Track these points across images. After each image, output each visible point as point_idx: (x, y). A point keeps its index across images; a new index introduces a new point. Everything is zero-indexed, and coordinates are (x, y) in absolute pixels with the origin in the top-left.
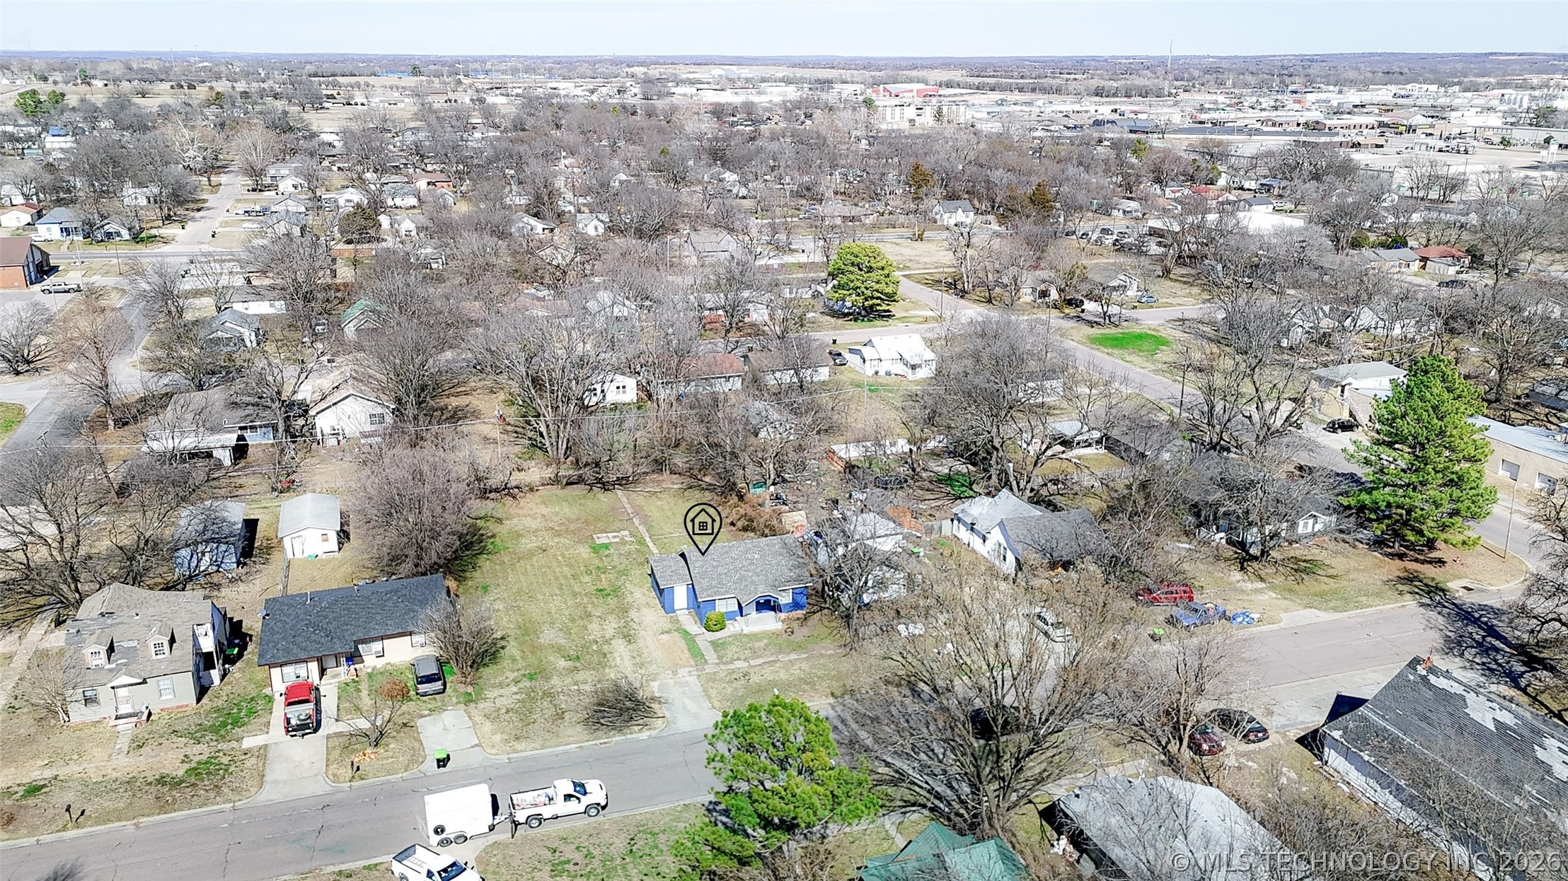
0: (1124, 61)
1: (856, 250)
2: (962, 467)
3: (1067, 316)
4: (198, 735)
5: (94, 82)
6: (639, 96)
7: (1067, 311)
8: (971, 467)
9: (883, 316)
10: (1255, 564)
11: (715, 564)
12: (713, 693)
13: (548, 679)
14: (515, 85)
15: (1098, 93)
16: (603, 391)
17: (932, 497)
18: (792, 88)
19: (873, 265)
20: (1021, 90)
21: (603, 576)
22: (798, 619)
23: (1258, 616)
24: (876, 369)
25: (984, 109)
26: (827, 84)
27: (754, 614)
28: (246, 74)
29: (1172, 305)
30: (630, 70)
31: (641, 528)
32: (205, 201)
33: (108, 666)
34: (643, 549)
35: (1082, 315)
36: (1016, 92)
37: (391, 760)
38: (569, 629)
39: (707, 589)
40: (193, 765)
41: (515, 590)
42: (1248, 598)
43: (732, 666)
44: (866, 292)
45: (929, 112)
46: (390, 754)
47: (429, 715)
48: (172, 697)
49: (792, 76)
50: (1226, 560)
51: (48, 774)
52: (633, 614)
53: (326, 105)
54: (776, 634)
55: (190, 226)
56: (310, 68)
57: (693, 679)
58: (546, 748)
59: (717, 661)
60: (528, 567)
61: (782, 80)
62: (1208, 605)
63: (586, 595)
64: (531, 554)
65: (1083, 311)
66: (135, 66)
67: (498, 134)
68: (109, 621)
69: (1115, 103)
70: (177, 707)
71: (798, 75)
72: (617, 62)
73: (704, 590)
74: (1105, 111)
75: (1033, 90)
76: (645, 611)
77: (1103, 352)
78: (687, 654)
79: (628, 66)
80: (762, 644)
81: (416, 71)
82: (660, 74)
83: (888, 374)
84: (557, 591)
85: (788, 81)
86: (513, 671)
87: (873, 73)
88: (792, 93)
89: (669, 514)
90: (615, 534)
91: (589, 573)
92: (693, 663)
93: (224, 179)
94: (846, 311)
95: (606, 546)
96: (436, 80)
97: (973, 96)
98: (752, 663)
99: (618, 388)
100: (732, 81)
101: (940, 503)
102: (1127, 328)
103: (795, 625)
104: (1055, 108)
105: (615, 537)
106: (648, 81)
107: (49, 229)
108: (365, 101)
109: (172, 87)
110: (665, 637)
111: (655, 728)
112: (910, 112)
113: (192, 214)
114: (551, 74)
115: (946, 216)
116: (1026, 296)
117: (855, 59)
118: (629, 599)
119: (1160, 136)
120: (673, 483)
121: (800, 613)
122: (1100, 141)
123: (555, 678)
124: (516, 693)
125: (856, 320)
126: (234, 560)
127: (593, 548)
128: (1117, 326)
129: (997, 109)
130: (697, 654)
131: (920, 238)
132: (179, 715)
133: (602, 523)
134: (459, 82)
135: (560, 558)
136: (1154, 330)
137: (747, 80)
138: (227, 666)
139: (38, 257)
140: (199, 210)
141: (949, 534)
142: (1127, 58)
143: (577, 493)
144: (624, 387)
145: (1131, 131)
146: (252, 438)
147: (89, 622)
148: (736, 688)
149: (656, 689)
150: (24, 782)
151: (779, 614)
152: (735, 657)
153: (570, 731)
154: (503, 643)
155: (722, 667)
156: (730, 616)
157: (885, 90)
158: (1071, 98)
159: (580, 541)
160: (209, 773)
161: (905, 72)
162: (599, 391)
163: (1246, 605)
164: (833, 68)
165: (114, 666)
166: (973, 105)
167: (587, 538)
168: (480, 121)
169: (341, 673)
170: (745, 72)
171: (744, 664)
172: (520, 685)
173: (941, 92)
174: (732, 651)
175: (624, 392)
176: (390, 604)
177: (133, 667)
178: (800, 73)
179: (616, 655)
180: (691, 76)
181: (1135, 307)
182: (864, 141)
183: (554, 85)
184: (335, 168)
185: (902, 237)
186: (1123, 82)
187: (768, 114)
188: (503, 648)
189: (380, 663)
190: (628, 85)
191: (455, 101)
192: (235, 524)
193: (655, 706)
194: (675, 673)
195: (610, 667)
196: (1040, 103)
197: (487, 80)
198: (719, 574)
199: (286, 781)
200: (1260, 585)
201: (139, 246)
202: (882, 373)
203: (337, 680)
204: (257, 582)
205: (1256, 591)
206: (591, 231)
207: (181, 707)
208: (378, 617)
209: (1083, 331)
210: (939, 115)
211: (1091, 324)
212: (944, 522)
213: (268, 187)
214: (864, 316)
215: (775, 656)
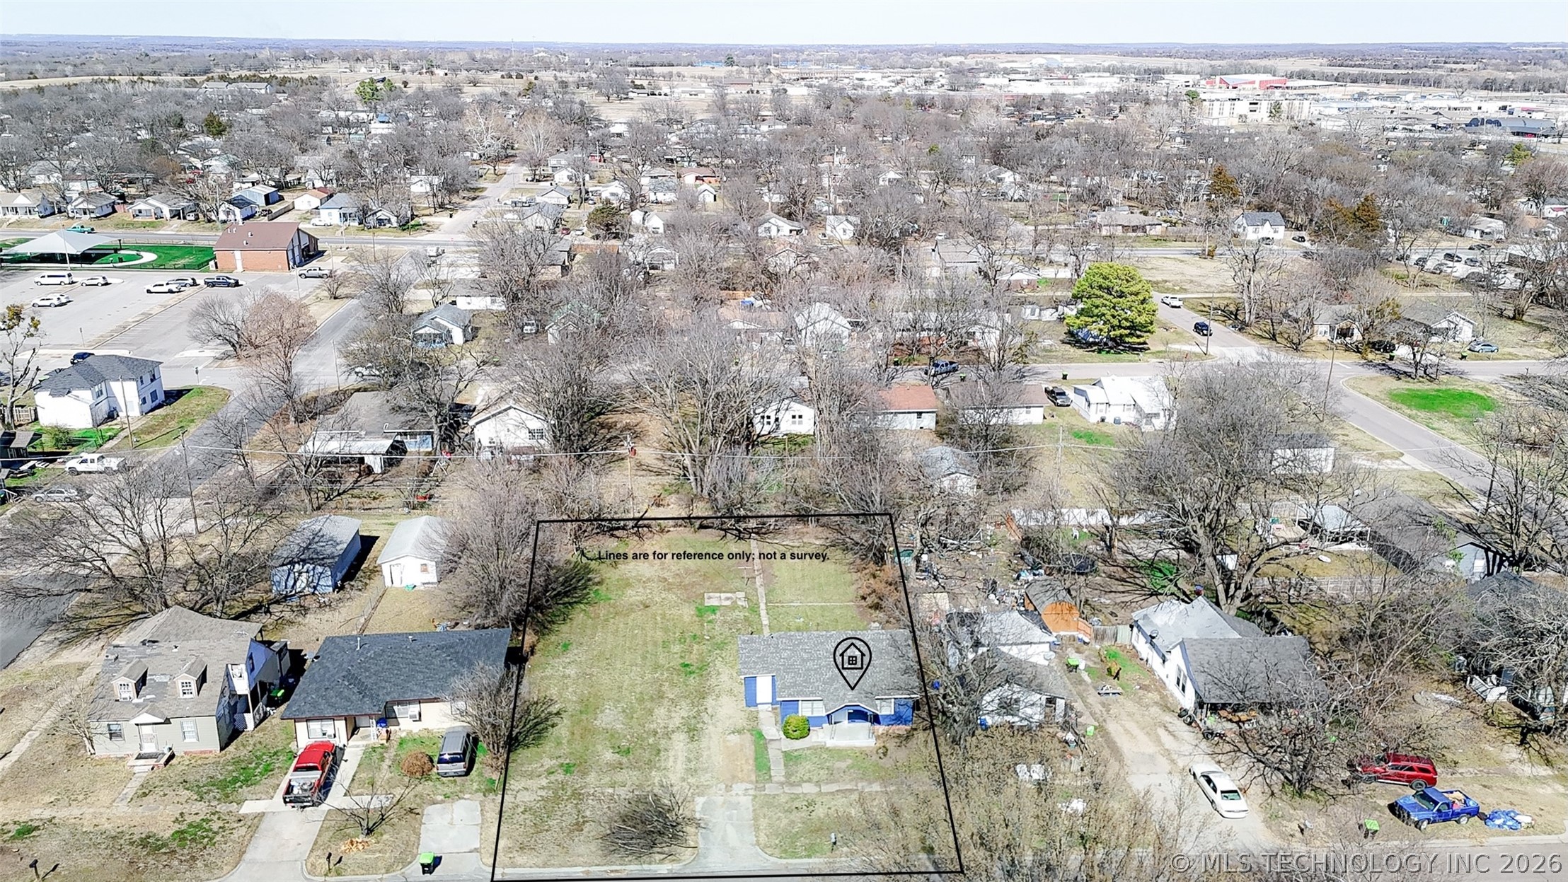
0: (1531, 49)
1: (1106, 271)
2: (1170, 552)
3: (1369, 363)
4: (204, 789)
5: (436, 71)
6: (946, 87)
7: (1370, 356)
8: (1183, 553)
9: (1135, 349)
10: (1543, 739)
11: (805, 656)
12: (763, 823)
13: (584, 774)
14: (822, 75)
15: (1488, 86)
16: (777, 420)
17: (1121, 588)
18: (1116, 78)
19: (1125, 290)
20: (1390, 81)
21: (696, 647)
22: (899, 736)
23: (1528, 820)
24: (1103, 414)
25: (1335, 105)
26: (1158, 73)
27: (845, 723)
28: (573, 64)
29: (1516, 357)
30: (944, 59)
31: (761, 591)
32: (483, 189)
33: (136, 701)
34: (753, 618)
35: (1390, 363)
36: (1384, 84)
37: (378, 855)
38: (633, 711)
39: (789, 687)
40: (184, 827)
41: (595, 653)
42: (1521, 788)
43: (798, 790)
44: (1112, 320)
45: (1264, 107)
46: (379, 846)
47: (442, 802)
48: (195, 740)
49: (1119, 65)
50: (1502, 726)
51: (47, 814)
52: (710, 702)
53: (631, 95)
54: (865, 753)
55: (459, 216)
56: (633, 58)
57: (746, 801)
58: (549, 866)
59: (783, 779)
60: (622, 625)
61: (1107, 70)
62: (1457, 795)
63: (668, 670)
64: (631, 609)
65: (1391, 358)
66: (478, 56)
67: (785, 127)
68: (148, 651)
69: (1506, 99)
70: (201, 752)
71: (1127, 64)
72: (934, 51)
73: (785, 687)
74: (1491, 109)
75: (1405, 82)
76: (725, 699)
77: (1403, 413)
78: (750, 766)
79: (945, 55)
80: (843, 765)
81: (730, 62)
82: (977, 64)
83: (1117, 422)
84: (639, 661)
85: (1113, 71)
86: (551, 758)
87: (1213, 63)
88: (1111, 84)
89: (799, 575)
90: (729, 595)
91: (682, 641)
92: (753, 778)
93: (511, 168)
94: (1091, 340)
95: (713, 610)
96: (745, 70)
97: (1326, 90)
98: (825, 789)
99: (794, 417)
100: (1049, 70)
101: (1128, 598)
102: (1446, 384)
103: (891, 745)
104: (1427, 103)
105: (728, 599)
106: (959, 72)
107: (330, 214)
108: (668, 91)
109: (503, 77)
110: (735, 738)
111: (679, 861)
112: (1242, 108)
113: (466, 202)
114: (862, 64)
115: (1251, 229)
116: (1322, 333)
117: (1199, 46)
118: (713, 681)
119: (1556, 140)
120: (817, 538)
121: (902, 729)
122: (1473, 145)
123: (593, 774)
124: (543, 788)
125: (1100, 351)
126: (330, 583)
127: (699, 610)
128: (1432, 380)
129: (1353, 104)
130: (762, 766)
131: (1211, 255)
132: (199, 762)
133: (721, 580)
134: (769, 72)
135: (659, 618)
136: (1482, 388)
137: (1068, 70)
138: (268, 709)
139: (305, 241)
140: (474, 199)
141: (1127, 642)
142: (1535, 45)
143: (709, 539)
144: (800, 417)
145: (1513, 133)
146: (411, 445)
147: (129, 650)
148: (793, 822)
149: (698, 808)
150: (21, 820)
151: (877, 726)
152: (805, 778)
153: (582, 849)
154: (556, 720)
155: (786, 789)
156: (818, 721)
157: (1222, 81)
158: (1450, 92)
159: (688, 600)
160: (193, 840)
161: (1250, 61)
162: (772, 420)
163: (1516, 798)
164: (1170, 56)
165: (141, 701)
166: (1325, 99)
167: (697, 596)
168: (770, 113)
169: (372, 733)
170: (1070, 61)
171: (815, 790)
172: (552, 778)
173: (1289, 84)
174: (805, 768)
175: (800, 423)
176: (437, 661)
177: (159, 704)
178: (1129, 62)
179: (671, 753)
180: (1009, 65)
181: (1463, 357)
182: (1178, 140)
183: (860, 75)
184: (615, 160)
185: (1190, 253)
186: (1522, 74)
187: (1078, 108)
188: (553, 726)
189: (416, 728)
190: (937, 75)
191: (758, 92)
192: (341, 542)
193: (690, 829)
194: (728, 788)
195: (658, 769)
196: (1409, 97)
197: (796, 70)
198: (808, 670)
199: (263, 863)
200: (1544, 771)
201: (404, 233)
202: (1109, 420)
203: (365, 743)
204: (344, 611)
205: (1536, 779)
206: (839, 234)
207: (205, 752)
208: (420, 676)
209: (1384, 385)
210: (1275, 110)
211: (1398, 374)
212: (1120, 627)
213: (546, 178)
214: (1111, 348)
215: (854, 783)
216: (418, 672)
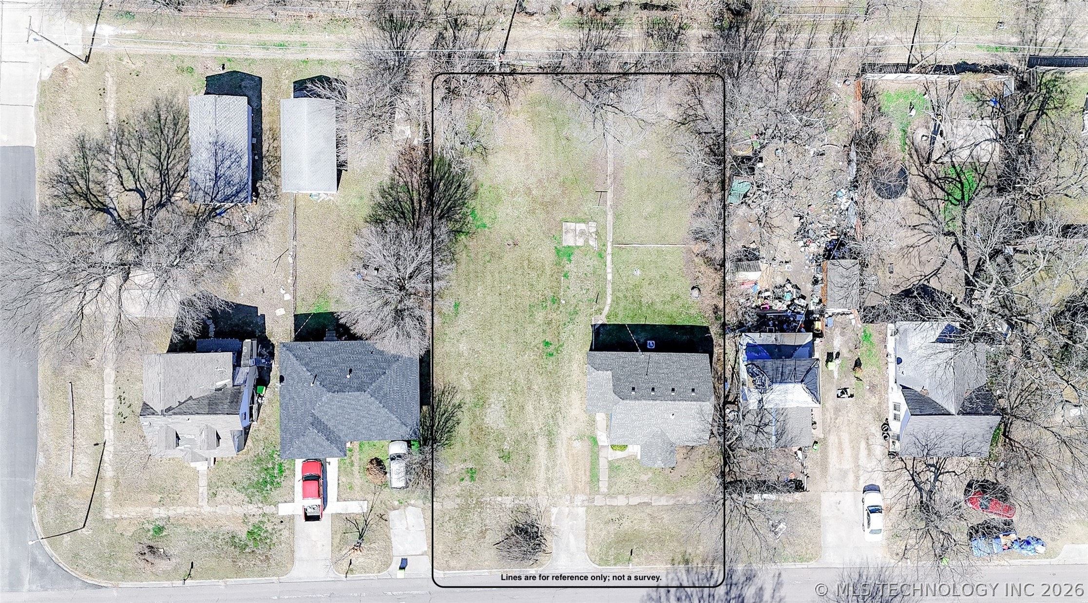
4: (250, 492)
13: (483, 481)
21: (554, 317)
34: (599, 268)
38: (511, 407)
40: (251, 528)
41: (479, 319)
43: (614, 502)
47: (399, 508)
57: (582, 512)
60: (497, 275)
63: (534, 350)
78: (587, 477)
90: (584, 226)
91: (545, 306)
92: (588, 491)
95: (569, 254)
98: (631, 501)
105: (582, 233)
110: (578, 445)
118: (566, 370)
123: (488, 483)
124: (458, 496)
127: (557, 253)
130: (595, 478)
132: (235, 460)
133: (577, 194)
135: (526, 265)
148: (609, 533)
149: (553, 518)
152: (620, 490)
153: (487, 555)
155: (608, 501)
159: (549, 232)
167: (556, 227)
171: (625, 502)
172: (463, 485)
179: (537, 460)
193: (548, 537)
194: (572, 499)
195: (529, 477)
199: (307, 560)
204: (270, 239)
215: (650, 496)
216: (363, 417)
